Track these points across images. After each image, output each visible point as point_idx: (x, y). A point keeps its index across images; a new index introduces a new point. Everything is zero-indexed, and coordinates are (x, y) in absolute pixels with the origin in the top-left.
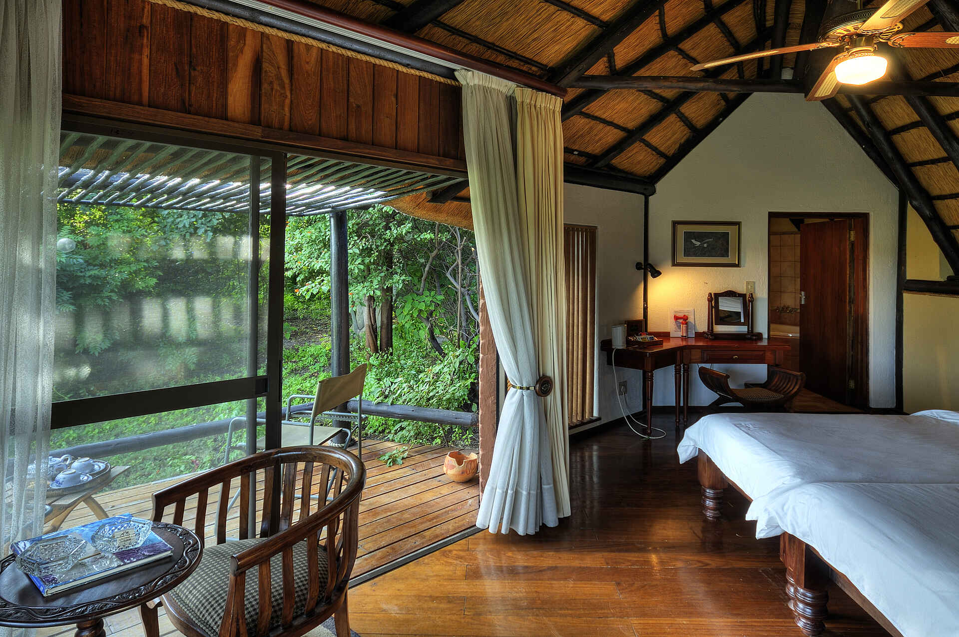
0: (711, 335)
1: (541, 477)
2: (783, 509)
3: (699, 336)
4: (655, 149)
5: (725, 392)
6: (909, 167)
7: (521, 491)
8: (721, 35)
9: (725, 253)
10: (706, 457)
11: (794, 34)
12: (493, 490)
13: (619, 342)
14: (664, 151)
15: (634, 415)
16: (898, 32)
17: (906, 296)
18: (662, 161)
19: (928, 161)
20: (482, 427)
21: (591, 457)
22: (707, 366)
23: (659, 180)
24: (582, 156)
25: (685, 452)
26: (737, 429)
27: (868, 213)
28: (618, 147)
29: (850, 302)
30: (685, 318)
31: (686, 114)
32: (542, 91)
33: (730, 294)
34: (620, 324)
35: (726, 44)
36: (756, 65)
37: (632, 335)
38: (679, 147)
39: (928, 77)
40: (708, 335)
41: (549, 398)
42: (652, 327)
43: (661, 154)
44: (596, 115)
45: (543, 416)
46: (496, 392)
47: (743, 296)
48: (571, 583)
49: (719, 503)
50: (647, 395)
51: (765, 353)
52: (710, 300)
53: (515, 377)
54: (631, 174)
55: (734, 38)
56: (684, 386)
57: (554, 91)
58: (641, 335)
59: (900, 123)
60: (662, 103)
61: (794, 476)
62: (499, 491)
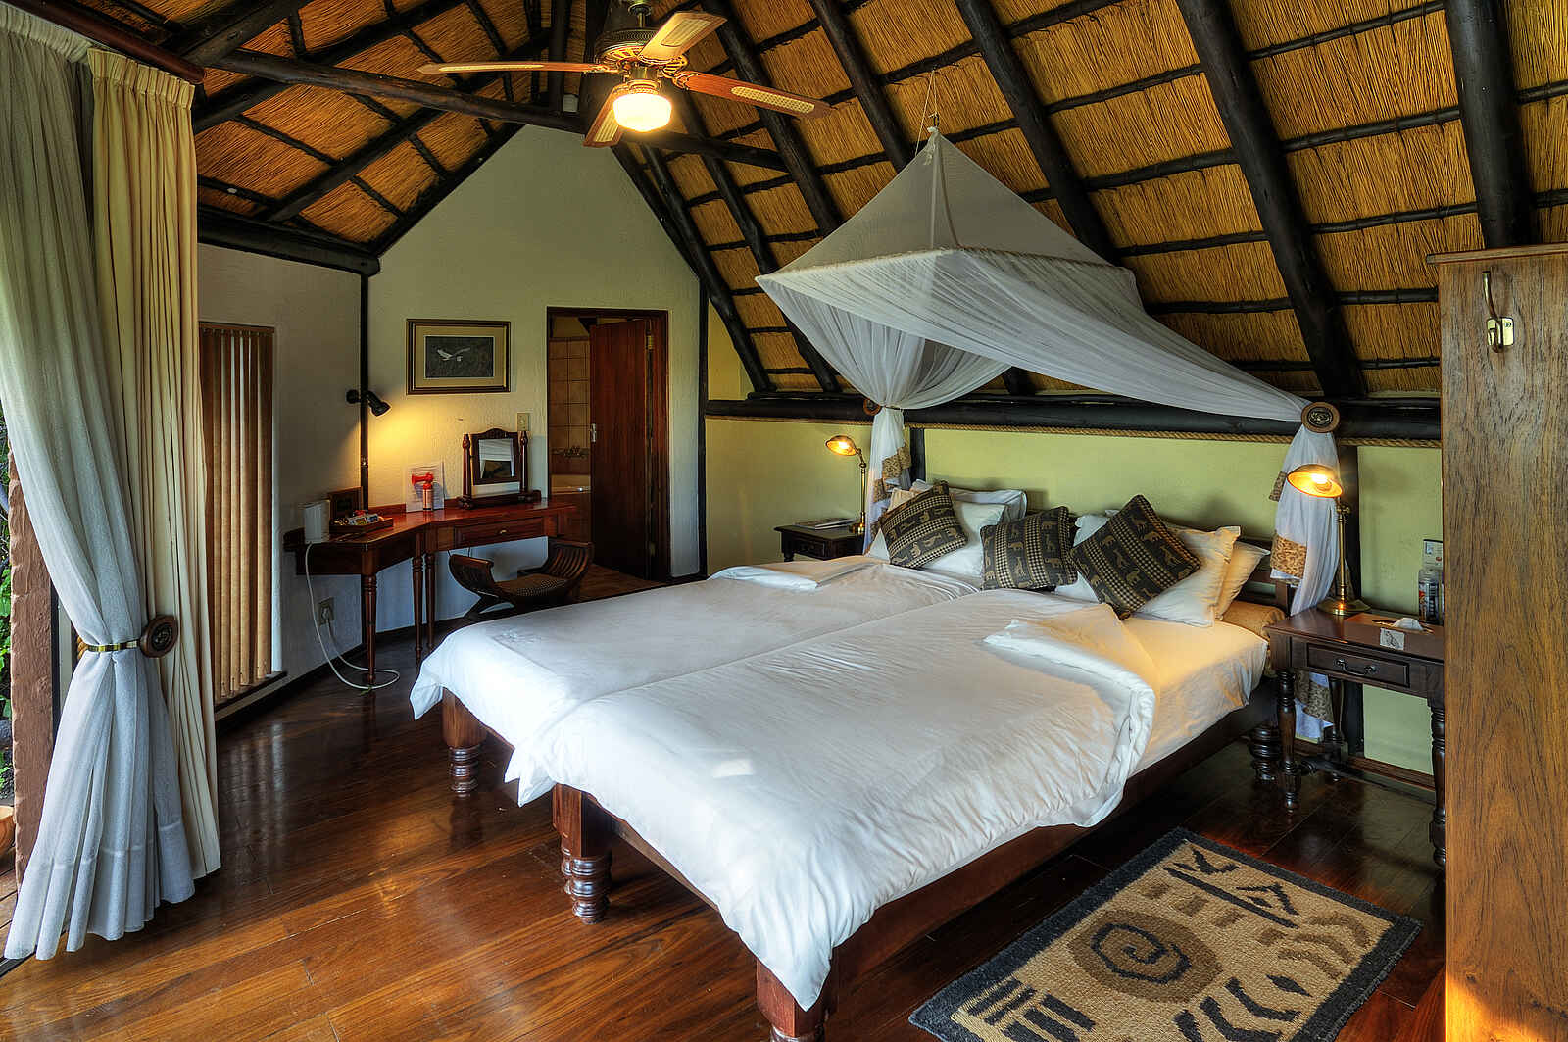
0: (469, 502)
1: (155, 812)
2: (552, 751)
3: (451, 505)
4: (378, 197)
5: (486, 588)
6: (707, 250)
7: (111, 852)
8: (479, 26)
9: (487, 371)
10: (453, 699)
11: (578, 46)
12: (46, 869)
13: (316, 532)
14: (393, 201)
15: (346, 656)
16: (683, 69)
17: (708, 421)
18: (391, 218)
19: (726, 245)
20: (20, 746)
21: (269, 747)
22: (463, 552)
23: (385, 250)
24: (245, 198)
25: (421, 699)
26: (496, 643)
27: (667, 312)
28: (314, 188)
29: (648, 434)
30: (429, 479)
31: (428, 145)
32: (151, 63)
33: (495, 434)
34: (320, 499)
35: (486, 42)
36: (530, 82)
37: (341, 517)
38: (418, 197)
39: (724, 134)
40: (464, 502)
41: (170, 657)
42: (376, 499)
43: (389, 207)
44: (270, 125)
45: (156, 694)
46: (50, 668)
47: (513, 436)
48: (218, 994)
49: (474, 767)
50: (368, 616)
51: (543, 521)
52: (466, 447)
53: (94, 628)
54: (338, 236)
55: (497, 35)
56: (428, 590)
57: (177, 67)
58: (356, 515)
59: (699, 192)
60: (387, 120)
61: (568, 697)
62: (59, 869)
